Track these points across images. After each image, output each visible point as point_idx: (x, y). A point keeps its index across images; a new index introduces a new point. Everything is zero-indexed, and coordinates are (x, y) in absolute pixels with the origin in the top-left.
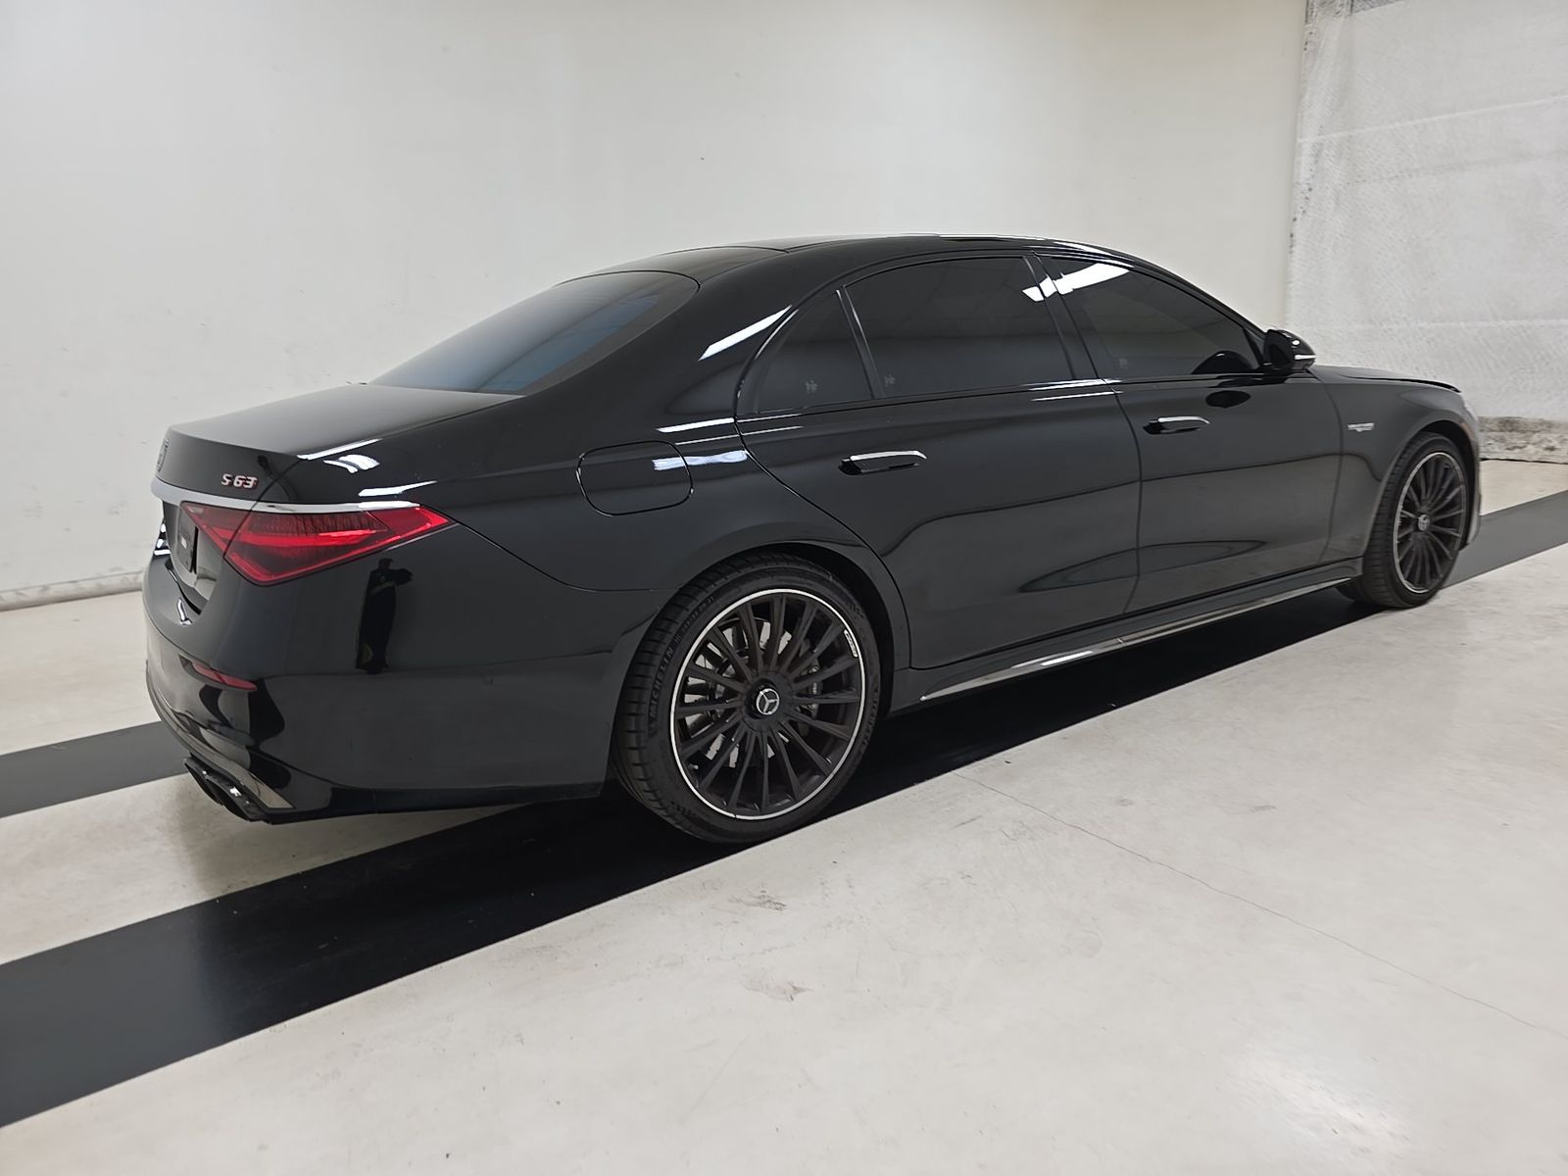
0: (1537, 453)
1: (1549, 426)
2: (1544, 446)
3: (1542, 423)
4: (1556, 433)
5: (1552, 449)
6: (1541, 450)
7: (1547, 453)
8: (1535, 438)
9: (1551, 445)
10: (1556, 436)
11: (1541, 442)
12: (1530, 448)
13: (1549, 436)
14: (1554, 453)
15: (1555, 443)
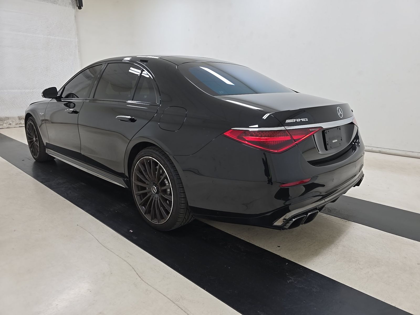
0: (7, 126)
1: (8, 118)
2: (8, 124)
3: (6, 118)
4: (10, 120)
5: (10, 124)
6: (8, 125)
7: (9, 125)
8: (5, 122)
9: (10, 123)
10: (11, 121)
11: (7, 123)
12: (5, 125)
13: (9, 121)
14: (11, 125)
15: (11, 122)
